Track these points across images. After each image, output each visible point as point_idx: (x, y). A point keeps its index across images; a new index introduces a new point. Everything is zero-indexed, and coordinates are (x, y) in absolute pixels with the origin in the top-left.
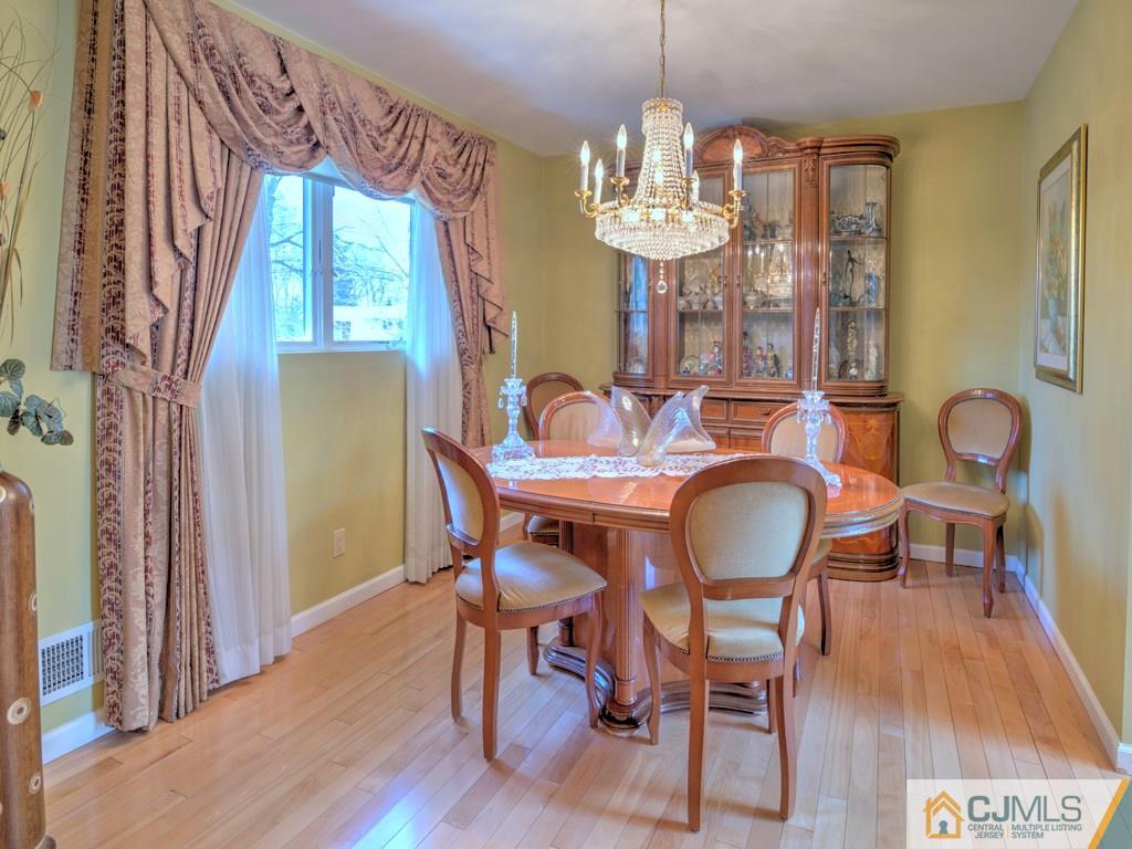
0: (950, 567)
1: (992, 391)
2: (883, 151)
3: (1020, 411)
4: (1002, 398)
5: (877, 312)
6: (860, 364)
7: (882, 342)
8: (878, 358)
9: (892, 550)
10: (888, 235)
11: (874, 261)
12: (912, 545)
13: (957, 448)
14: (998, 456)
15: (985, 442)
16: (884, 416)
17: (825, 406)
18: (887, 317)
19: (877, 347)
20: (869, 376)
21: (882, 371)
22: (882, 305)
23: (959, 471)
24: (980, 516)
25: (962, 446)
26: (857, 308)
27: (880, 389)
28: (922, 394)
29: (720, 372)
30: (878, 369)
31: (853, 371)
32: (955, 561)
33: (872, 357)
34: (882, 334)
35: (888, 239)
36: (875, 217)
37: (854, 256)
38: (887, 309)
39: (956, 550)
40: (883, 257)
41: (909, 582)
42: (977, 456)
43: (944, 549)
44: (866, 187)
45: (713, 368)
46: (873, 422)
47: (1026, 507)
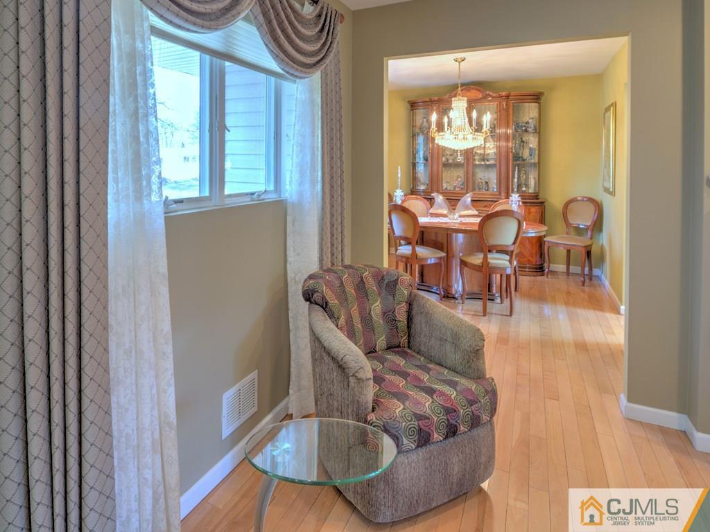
0: (568, 273)
1: (586, 197)
2: (537, 97)
3: (598, 206)
4: (591, 200)
5: (534, 164)
6: (527, 186)
7: (537, 176)
8: (535, 184)
9: (542, 264)
10: (539, 131)
11: (532, 141)
12: (551, 265)
13: (571, 221)
14: (589, 224)
15: (583, 219)
16: (538, 207)
17: (519, 199)
18: (539, 166)
19: (535, 178)
20: (531, 191)
21: (537, 189)
22: (537, 161)
23: (572, 230)
24: (579, 246)
25: (574, 221)
26: (525, 162)
27: (536, 196)
28: (555, 199)
29: (462, 189)
30: (535, 187)
31: (524, 189)
32: (571, 271)
33: (532, 182)
34: (537, 173)
35: (539, 133)
36: (532, 124)
37: (524, 139)
38: (539, 163)
39: (571, 267)
40: (537, 140)
41: (549, 277)
42: (579, 225)
43: (565, 266)
44: (530, 112)
45: (459, 187)
46: (533, 210)
47: (602, 246)
